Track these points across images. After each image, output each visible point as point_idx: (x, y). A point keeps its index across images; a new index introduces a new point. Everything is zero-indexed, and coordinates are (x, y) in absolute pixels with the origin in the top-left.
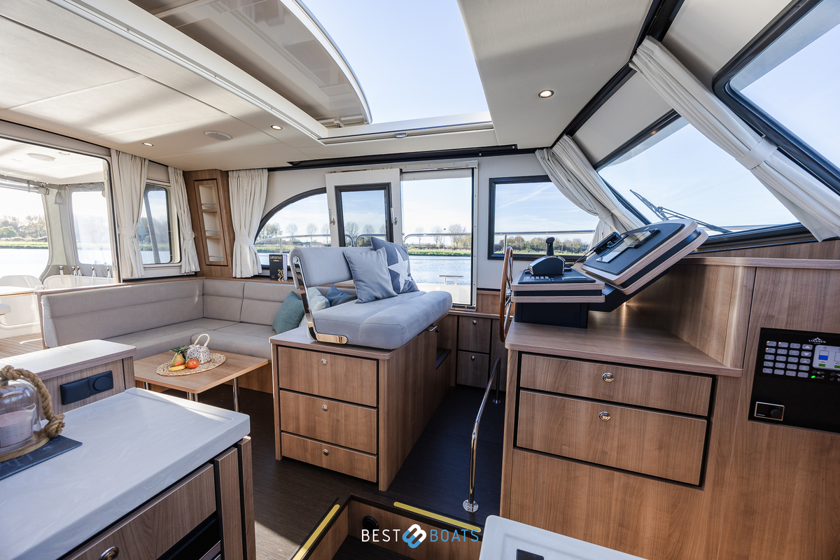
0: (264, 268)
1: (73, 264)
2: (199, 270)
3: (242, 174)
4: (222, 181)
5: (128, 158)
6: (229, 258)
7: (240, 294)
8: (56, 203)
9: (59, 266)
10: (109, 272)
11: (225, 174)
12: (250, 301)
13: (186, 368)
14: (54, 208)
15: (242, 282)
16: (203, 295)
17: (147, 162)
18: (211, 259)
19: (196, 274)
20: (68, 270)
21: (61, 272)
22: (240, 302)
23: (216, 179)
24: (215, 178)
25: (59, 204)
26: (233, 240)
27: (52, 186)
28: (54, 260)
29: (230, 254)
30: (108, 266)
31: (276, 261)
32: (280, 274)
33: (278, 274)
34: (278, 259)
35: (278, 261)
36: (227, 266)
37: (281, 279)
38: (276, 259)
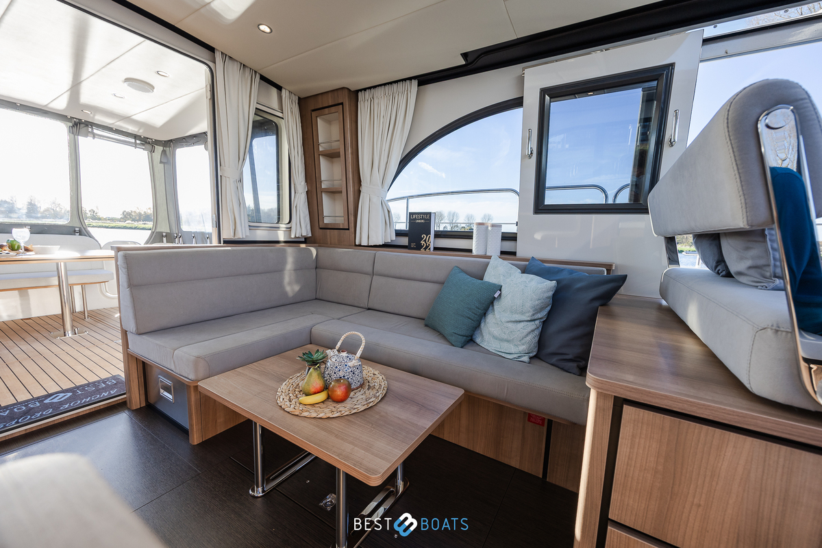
0: (399, 234)
1: (175, 231)
2: (310, 235)
3: (379, 91)
4: (350, 105)
5: (236, 66)
6: (352, 218)
7: (369, 269)
8: (161, 162)
9: (162, 233)
10: (208, 240)
11: (354, 95)
12: (383, 280)
13: (329, 397)
14: (159, 168)
15: (371, 252)
16: (316, 268)
17: (258, 77)
18: (326, 221)
19: (306, 240)
20: (170, 237)
21: (165, 239)
22: (368, 278)
23: (342, 104)
24: (340, 102)
25: (164, 163)
26: (358, 193)
27: (158, 142)
28: (158, 226)
29: (353, 213)
30: (208, 234)
31: (420, 221)
32: (425, 241)
33: (422, 242)
34: (423, 219)
35: (422, 221)
36: (348, 229)
37: (425, 249)
38: (420, 219)
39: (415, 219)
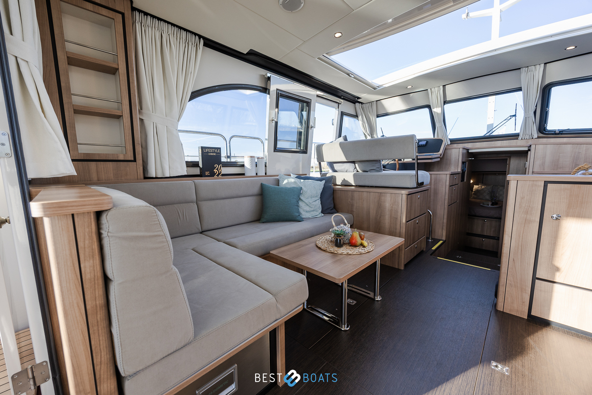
7: (193, 197)
23: (122, 13)
31: (212, 154)
32: (217, 169)
33: (215, 171)
34: (214, 152)
35: (214, 154)
36: (135, 160)
37: (218, 175)
38: (212, 152)
39: (208, 152)
